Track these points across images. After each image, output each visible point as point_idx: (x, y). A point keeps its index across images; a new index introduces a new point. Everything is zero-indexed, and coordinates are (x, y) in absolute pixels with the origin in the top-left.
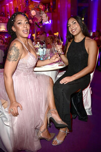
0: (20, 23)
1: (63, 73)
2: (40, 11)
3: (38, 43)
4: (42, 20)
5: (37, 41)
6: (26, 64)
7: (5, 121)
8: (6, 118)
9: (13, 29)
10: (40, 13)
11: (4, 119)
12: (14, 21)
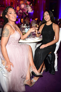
0: (11, 13)
1: (40, 44)
2: (27, 5)
3: (25, 25)
4: (28, 11)
5: (25, 24)
6: (14, 38)
7: (4, 73)
8: (4, 72)
9: (6, 16)
10: (27, 7)
11: (3, 72)
12: (7, 12)
